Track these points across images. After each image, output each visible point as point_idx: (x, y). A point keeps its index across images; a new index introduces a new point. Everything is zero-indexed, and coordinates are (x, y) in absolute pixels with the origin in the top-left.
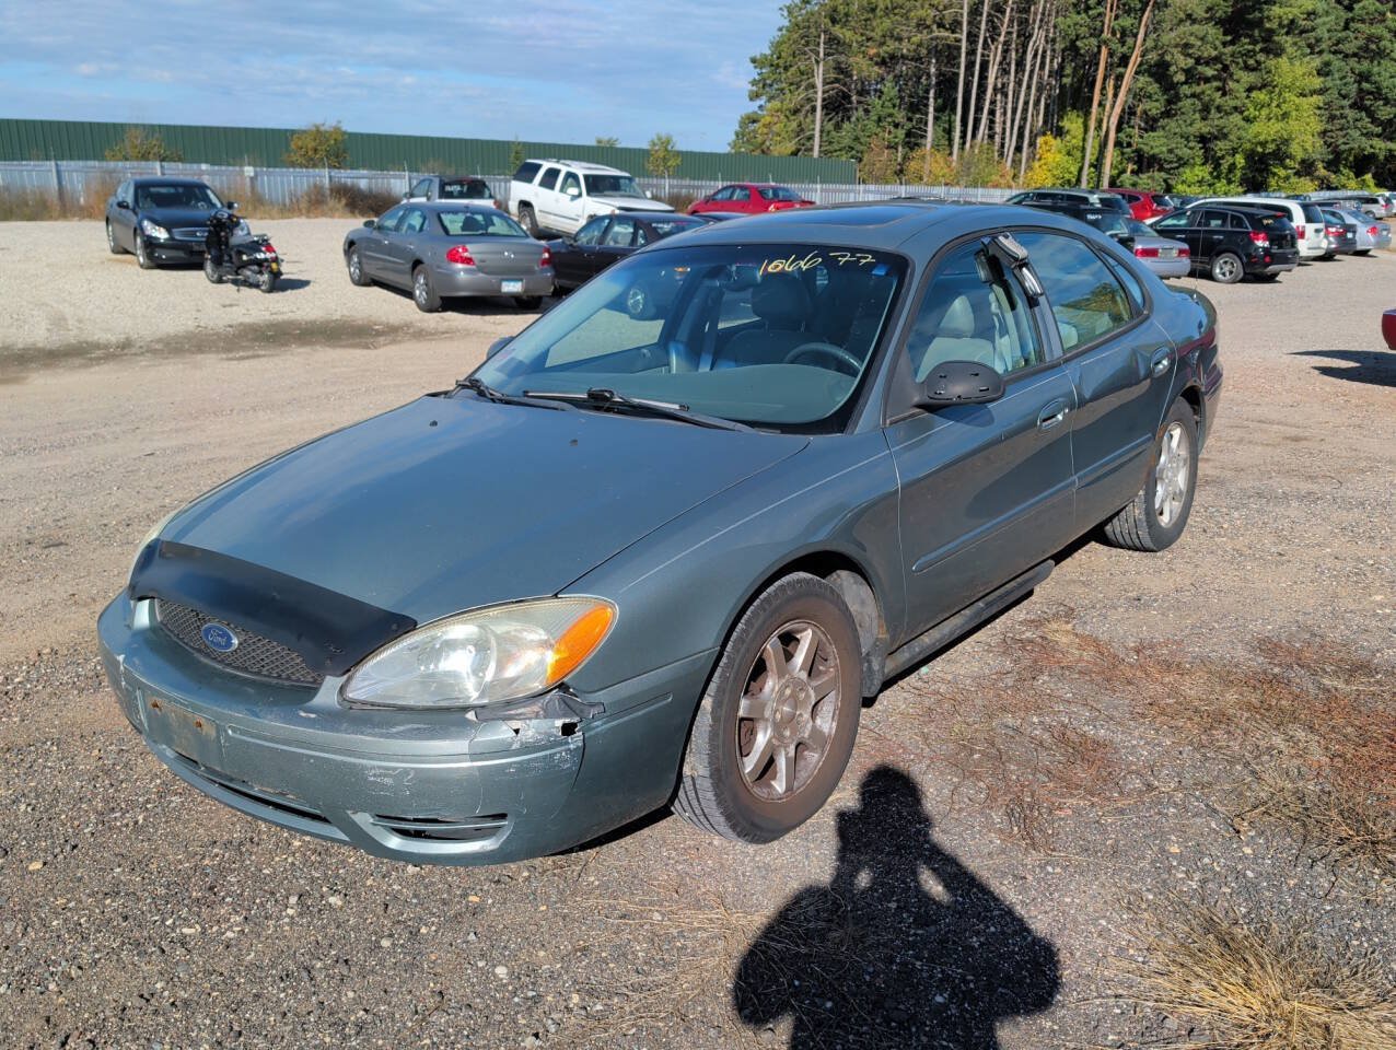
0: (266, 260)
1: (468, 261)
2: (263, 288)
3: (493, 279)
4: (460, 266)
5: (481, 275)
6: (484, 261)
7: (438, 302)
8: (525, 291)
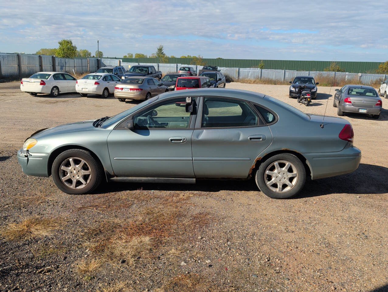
0: (307, 98)
1: (350, 102)
2: (306, 105)
3: (357, 108)
4: (347, 103)
5: (353, 106)
6: (355, 103)
7: (342, 113)
8: (367, 113)
